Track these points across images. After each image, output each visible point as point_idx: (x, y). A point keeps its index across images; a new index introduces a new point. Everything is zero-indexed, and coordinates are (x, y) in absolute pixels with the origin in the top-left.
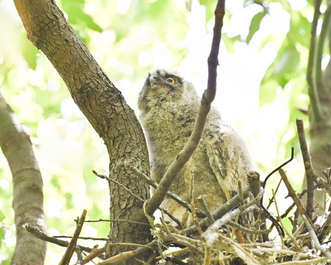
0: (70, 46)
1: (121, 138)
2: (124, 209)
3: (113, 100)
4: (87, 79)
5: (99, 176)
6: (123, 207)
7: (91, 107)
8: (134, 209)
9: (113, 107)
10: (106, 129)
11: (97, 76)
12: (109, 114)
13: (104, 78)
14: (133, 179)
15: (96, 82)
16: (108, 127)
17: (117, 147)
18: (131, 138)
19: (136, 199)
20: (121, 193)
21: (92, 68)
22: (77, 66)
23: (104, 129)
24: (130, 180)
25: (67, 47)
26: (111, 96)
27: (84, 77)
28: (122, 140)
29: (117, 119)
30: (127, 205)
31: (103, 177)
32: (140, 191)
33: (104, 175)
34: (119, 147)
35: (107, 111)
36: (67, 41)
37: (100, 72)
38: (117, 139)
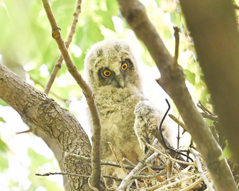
0: (5, 82)
1: (62, 135)
2: (78, 188)
3: (48, 109)
4: (25, 101)
5: (44, 175)
6: (77, 187)
7: (35, 121)
8: (85, 185)
9: (50, 115)
10: (51, 133)
11: (31, 96)
12: (49, 121)
13: (37, 95)
14: (77, 163)
15: (32, 102)
16: (52, 131)
17: (62, 143)
18: (69, 133)
19: (84, 177)
20: (73, 177)
21: (26, 92)
22: (15, 95)
23: (50, 133)
24: (76, 165)
25: (4, 84)
26: (45, 107)
27: (23, 101)
28: (64, 137)
29: (55, 122)
30: (79, 185)
31: (48, 175)
32: (86, 170)
33: (48, 172)
34: (63, 143)
35: (47, 119)
36: (2, 79)
37: (33, 92)
38: (60, 137)
